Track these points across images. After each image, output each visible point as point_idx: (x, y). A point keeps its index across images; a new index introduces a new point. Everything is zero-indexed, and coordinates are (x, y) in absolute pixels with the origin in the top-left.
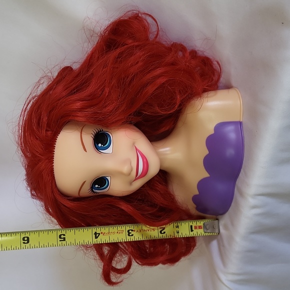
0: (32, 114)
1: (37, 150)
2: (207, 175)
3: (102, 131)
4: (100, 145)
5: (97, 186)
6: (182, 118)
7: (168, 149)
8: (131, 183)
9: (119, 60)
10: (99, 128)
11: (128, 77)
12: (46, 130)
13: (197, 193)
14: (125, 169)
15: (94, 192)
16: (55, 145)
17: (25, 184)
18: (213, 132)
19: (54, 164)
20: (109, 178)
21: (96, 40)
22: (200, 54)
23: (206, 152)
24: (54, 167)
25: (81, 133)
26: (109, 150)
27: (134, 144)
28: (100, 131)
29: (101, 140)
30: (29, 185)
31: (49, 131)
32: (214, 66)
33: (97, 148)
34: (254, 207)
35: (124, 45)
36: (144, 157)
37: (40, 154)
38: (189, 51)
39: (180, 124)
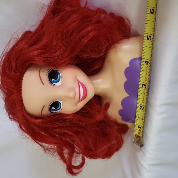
0: (5, 62)
1: (10, 86)
2: (127, 95)
3: (54, 70)
4: (53, 80)
5: (53, 108)
6: (107, 59)
7: (99, 80)
8: (76, 105)
9: (62, 21)
10: (52, 68)
11: (68, 32)
12: (15, 72)
13: (122, 108)
14: (71, 94)
15: (51, 112)
16: (22, 82)
17: (5, 111)
18: (128, 66)
19: (22, 95)
20: (61, 102)
21: (45, 10)
22: (116, 15)
23: (125, 80)
24: (23, 97)
25: (39, 72)
26: (60, 83)
27: (76, 78)
28: (53, 70)
29: (53, 76)
30: (7, 111)
31: (17, 72)
32: (126, 22)
33: (51, 82)
34: (160, 113)
35: (64, 11)
36: (83, 86)
37: (13, 89)
38: (108, 14)
39: (106, 63)
